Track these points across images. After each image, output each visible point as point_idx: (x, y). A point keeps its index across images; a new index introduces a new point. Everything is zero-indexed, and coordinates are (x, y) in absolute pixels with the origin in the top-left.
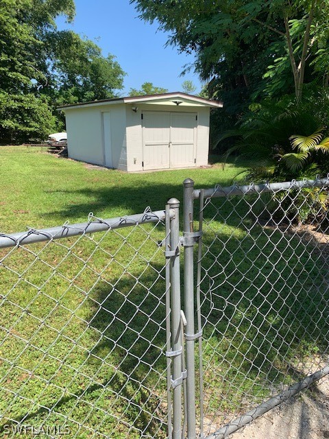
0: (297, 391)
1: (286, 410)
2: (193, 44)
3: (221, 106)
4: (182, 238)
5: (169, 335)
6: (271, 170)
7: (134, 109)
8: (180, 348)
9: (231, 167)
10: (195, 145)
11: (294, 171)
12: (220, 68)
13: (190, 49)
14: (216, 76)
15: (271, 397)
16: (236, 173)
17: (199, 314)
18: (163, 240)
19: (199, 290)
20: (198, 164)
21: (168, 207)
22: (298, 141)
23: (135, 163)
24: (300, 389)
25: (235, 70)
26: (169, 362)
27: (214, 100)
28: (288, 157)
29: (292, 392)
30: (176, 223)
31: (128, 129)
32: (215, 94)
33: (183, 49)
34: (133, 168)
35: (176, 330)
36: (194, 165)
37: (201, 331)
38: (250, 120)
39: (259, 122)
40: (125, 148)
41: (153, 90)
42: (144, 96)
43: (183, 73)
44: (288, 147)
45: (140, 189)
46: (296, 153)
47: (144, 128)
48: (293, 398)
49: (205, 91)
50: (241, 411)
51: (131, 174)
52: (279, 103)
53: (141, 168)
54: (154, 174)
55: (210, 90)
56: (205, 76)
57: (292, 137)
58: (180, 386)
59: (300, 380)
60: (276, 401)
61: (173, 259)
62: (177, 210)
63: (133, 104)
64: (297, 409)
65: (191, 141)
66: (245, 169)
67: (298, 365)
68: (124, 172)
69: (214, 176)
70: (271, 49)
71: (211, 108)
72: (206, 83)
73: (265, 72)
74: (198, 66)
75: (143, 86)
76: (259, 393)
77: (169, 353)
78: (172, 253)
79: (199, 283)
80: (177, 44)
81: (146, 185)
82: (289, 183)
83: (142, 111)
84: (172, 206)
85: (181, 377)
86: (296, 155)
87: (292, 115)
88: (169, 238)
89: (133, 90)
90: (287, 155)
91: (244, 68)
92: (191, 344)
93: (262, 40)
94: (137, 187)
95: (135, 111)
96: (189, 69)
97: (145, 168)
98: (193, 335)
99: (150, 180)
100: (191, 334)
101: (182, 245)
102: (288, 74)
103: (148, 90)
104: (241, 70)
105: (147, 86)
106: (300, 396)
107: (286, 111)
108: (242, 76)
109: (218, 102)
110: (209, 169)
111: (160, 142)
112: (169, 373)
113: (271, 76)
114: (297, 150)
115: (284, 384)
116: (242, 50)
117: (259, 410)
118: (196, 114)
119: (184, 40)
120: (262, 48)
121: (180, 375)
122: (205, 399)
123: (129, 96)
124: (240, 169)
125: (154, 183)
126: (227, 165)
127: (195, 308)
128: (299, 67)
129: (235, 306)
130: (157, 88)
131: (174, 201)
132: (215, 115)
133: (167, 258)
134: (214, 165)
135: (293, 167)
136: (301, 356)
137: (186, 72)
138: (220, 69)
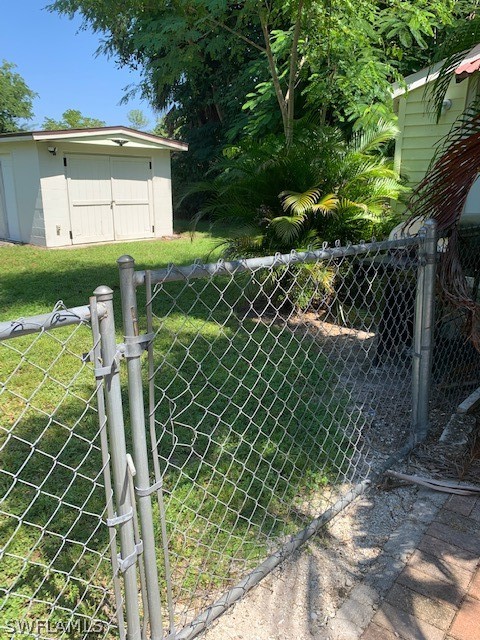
0: (303, 541)
1: (290, 570)
2: (139, 56)
3: (185, 149)
4: (122, 346)
5: (109, 493)
6: (258, 240)
7: (52, 150)
8: (129, 510)
9: (206, 237)
10: (151, 207)
11: (287, 241)
12: (182, 92)
13: (135, 62)
14: (177, 105)
15: (270, 556)
16: (213, 246)
17: (156, 456)
18: (91, 352)
19: (153, 420)
20: (159, 234)
21: (93, 299)
22: (290, 201)
23: (58, 233)
24: (306, 538)
25: (203, 97)
26: (113, 533)
27: (177, 140)
28: (278, 222)
29: (296, 543)
30: (109, 323)
31: (44, 181)
32: (176, 131)
33: (125, 61)
34: (55, 242)
35: (120, 484)
36: (152, 235)
37: (160, 481)
38: (227, 170)
39: (239, 173)
40: (41, 211)
41: (82, 122)
42: (65, 131)
43: (126, 98)
44: (278, 209)
45: (68, 274)
46: (289, 216)
47: (69, 179)
48: (298, 551)
49: (163, 127)
50: (228, 583)
51: (52, 251)
52: (264, 145)
53: (69, 241)
54: (91, 249)
55: (169, 124)
56: (160, 104)
57: (283, 194)
58: (135, 566)
59: (306, 524)
60: (275, 560)
61: (108, 379)
62: (110, 303)
63: (49, 142)
64: (303, 565)
65: (145, 200)
66: (225, 240)
67: (303, 506)
68: (41, 248)
69: (183, 251)
70: (251, 71)
71: (172, 152)
72: (163, 114)
73: (244, 102)
74: (146, 90)
75: (65, 116)
76: (253, 553)
77: (112, 521)
78: (107, 370)
79: (152, 410)
80: (115, 52)
81: (78, 267)
82: (272, 258)
83: (65, 153)
84: (100, 298)
85: (135, 552)
86: (289, 219)
87: (281, 163)
88: (99, 347)
89: (50, 121)
90: (278, 219)
91: (216, 96)
92: (146, 501)
93: (235, 56)
94: (64, 270)
95: (54, 153)
96: (133, 93)
97: (75, 241)
98: (148, 488)
99: (85, 259)
100: (145, 487)
101: (123, 356)
102: (273, 105)
103: (73, 122)
104: (211, 97)
105: (71, 115)
106: (307, 547)
107: (272, 157)
108: (213, 106)
109: (181, 142)
110: (176, 241)
111: (97, 200)
112: (114, 549)
113: (251, 109)
114: (290, 212)
115: (286, 534)
116: (211, 69)
117: (253, 577)
118: (148, 160)
119: (125, 47)
120: (237, 68)
121: (132, 550)
122: (178, 576)
123: (44, 129)
124: (219, 240)
125: (91, 263)
126: (196, 233)
127: (149, 447)
128: (287, 97)
129: (209, 437)
130: (89, 119)
131: (104, 290)
132: (179, 162)
133: (98, 378)
134: (182, 235)
135: (287, 235)
136: (307, 491)
137: (130, 98)
138: (181, 95)
